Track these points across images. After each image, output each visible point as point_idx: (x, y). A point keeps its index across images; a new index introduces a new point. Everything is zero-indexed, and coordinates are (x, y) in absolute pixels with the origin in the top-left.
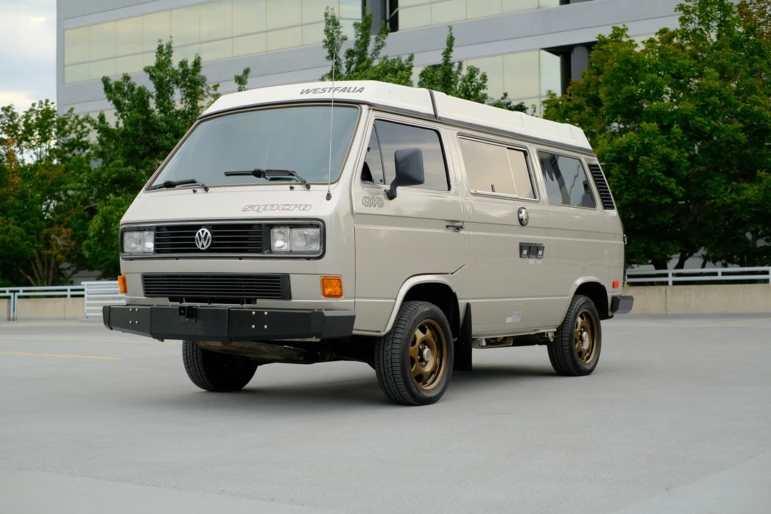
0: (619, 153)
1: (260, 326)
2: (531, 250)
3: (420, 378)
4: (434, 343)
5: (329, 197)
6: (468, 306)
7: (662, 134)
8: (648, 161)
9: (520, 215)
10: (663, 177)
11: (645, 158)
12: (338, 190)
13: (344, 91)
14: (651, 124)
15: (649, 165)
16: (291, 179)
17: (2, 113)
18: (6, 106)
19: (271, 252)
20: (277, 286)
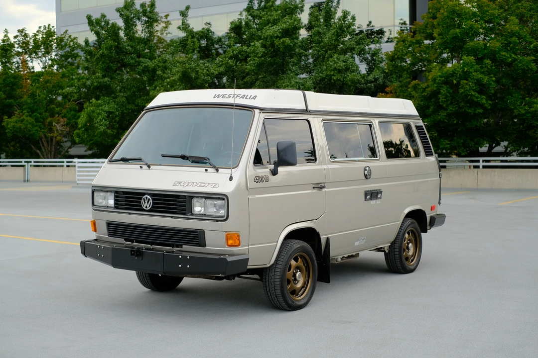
0: (447, 78)
1: (184, 266)
2: (373, 195)
3: (294, 292)
4: (304, 267)
5: (231, 179)
6: (328, 239)
7: (477, 64)
8: (467, 84)
9: (366, 172)
10: (477, 95)
11: (465, 81)
12: (238, 173)
13: (243, 98)
14: (469, 57)
15: (468, 87)
16: (206, 163)
17: (18, 34)
18: (21, 29)
19: (192, 215)
20: (197, 237)
